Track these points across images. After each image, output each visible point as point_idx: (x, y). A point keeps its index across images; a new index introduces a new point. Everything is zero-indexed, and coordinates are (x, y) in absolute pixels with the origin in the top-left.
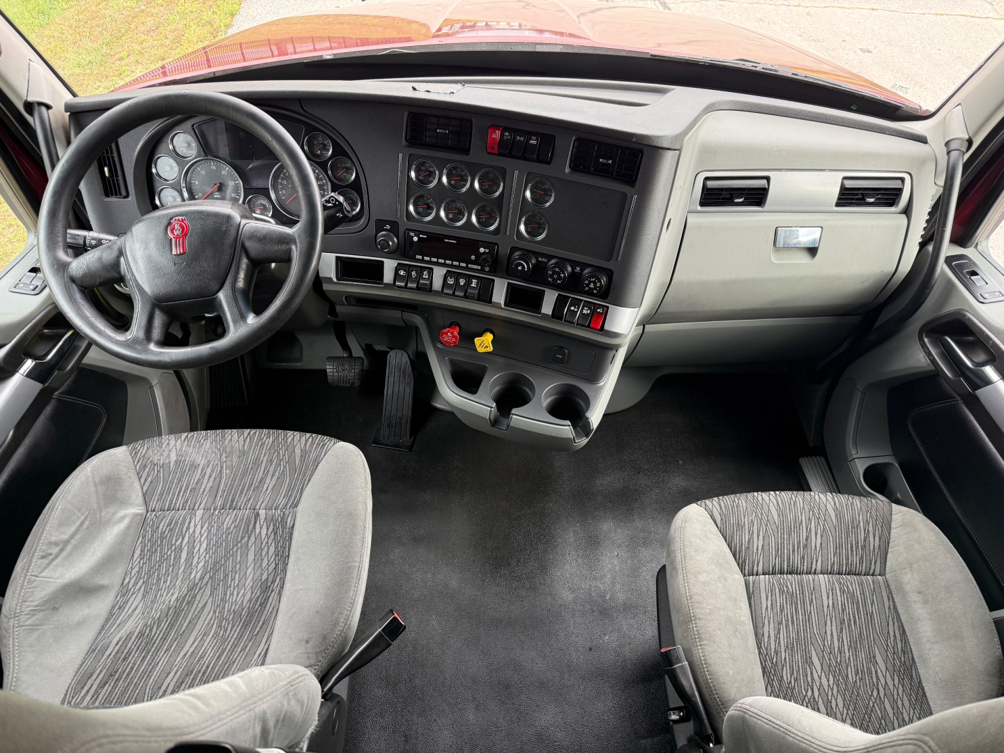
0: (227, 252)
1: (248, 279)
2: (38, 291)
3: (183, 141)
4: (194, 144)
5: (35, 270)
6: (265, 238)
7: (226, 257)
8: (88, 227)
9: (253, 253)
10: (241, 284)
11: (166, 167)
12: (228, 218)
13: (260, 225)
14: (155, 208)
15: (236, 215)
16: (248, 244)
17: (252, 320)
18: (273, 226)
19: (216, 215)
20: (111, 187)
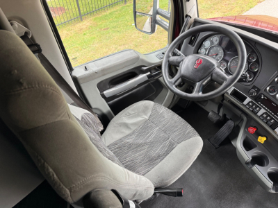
0: (207, 73)
1: (207, 83)
2: (161, 58)
3: (216, 39)
4: (218, 41)
5: (163, 53)
6: (219, 75)
7: (206, 75)
8: (180, 50)
9: (213, 77)
10: (204, 83)
11: (207, 44)
12: (213, 65)
13: (220, 71)
14: (197, 53)
15: (216, 65)
16: (214, 75)
17: (200, 94)
18: (223, 73)
19: (211, 63)
20: (191, 43)
